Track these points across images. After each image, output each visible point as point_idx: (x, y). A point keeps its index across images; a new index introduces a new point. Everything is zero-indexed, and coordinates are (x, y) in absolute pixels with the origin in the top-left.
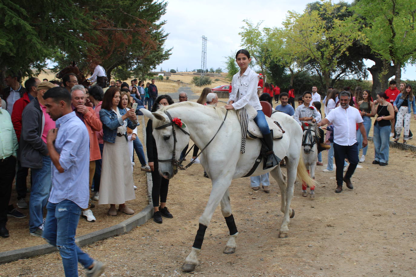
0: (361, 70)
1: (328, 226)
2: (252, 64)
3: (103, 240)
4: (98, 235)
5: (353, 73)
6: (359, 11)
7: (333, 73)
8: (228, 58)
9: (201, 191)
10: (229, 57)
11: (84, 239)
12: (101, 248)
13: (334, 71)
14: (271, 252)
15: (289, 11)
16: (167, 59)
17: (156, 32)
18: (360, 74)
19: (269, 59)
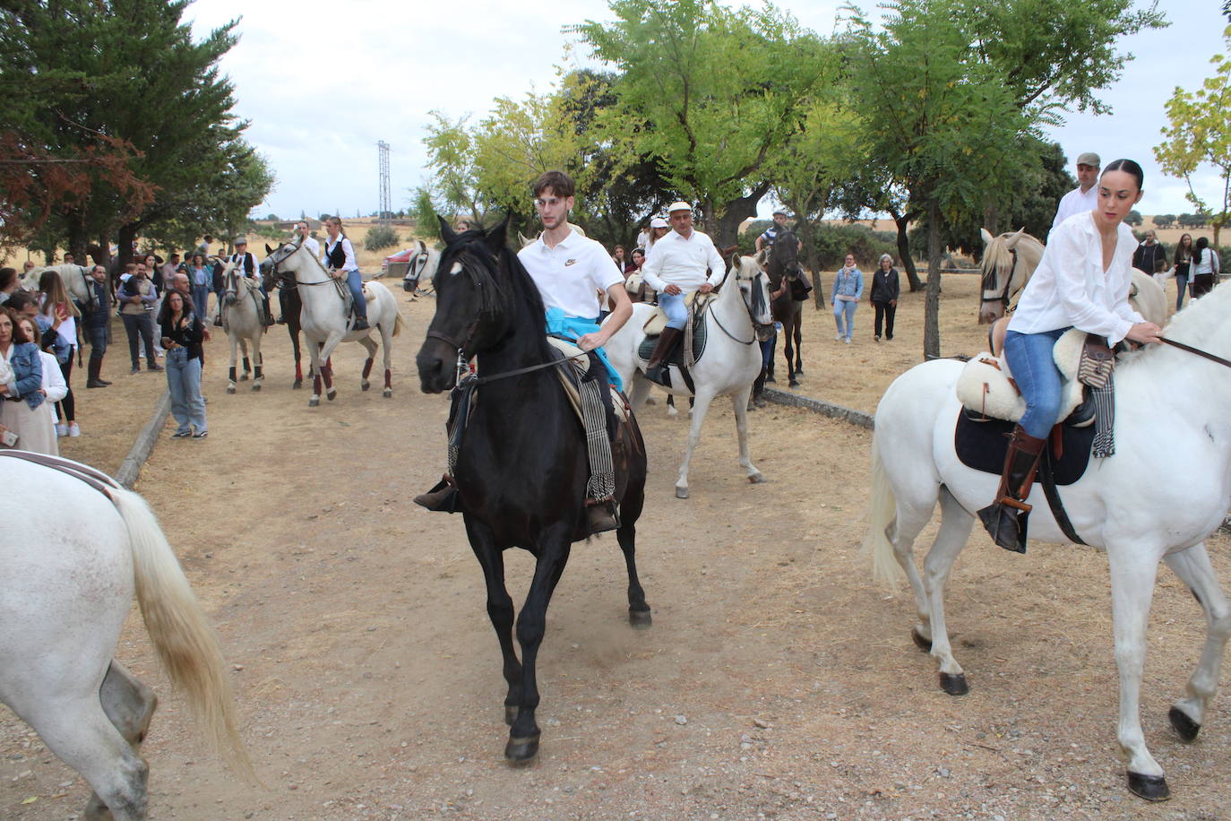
8: (416, 191)
10: (417, 188)
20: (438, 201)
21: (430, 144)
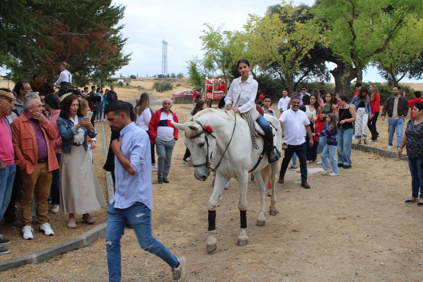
0: (324, 73)
1: (293, 231)
2: (214, 69)
3: (62, 254)
4: (57, 250)
5: (316, 75)
6: (319, 13)
7: (296, 76)
8: (189, 63)
9: (164, 200)
10: (190, 61)
11: (41, 254)
12: (60, 262)
13: (297, 74)
14: (236, 260)
15: (249, 14)
16: (126, 64)
17: (114, 37)
18: (323, 77)
19: (231, 63)
20: (200, 68)
21: (204, 40)
